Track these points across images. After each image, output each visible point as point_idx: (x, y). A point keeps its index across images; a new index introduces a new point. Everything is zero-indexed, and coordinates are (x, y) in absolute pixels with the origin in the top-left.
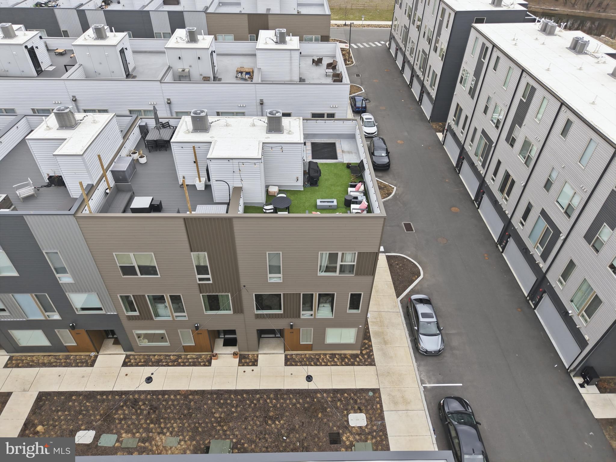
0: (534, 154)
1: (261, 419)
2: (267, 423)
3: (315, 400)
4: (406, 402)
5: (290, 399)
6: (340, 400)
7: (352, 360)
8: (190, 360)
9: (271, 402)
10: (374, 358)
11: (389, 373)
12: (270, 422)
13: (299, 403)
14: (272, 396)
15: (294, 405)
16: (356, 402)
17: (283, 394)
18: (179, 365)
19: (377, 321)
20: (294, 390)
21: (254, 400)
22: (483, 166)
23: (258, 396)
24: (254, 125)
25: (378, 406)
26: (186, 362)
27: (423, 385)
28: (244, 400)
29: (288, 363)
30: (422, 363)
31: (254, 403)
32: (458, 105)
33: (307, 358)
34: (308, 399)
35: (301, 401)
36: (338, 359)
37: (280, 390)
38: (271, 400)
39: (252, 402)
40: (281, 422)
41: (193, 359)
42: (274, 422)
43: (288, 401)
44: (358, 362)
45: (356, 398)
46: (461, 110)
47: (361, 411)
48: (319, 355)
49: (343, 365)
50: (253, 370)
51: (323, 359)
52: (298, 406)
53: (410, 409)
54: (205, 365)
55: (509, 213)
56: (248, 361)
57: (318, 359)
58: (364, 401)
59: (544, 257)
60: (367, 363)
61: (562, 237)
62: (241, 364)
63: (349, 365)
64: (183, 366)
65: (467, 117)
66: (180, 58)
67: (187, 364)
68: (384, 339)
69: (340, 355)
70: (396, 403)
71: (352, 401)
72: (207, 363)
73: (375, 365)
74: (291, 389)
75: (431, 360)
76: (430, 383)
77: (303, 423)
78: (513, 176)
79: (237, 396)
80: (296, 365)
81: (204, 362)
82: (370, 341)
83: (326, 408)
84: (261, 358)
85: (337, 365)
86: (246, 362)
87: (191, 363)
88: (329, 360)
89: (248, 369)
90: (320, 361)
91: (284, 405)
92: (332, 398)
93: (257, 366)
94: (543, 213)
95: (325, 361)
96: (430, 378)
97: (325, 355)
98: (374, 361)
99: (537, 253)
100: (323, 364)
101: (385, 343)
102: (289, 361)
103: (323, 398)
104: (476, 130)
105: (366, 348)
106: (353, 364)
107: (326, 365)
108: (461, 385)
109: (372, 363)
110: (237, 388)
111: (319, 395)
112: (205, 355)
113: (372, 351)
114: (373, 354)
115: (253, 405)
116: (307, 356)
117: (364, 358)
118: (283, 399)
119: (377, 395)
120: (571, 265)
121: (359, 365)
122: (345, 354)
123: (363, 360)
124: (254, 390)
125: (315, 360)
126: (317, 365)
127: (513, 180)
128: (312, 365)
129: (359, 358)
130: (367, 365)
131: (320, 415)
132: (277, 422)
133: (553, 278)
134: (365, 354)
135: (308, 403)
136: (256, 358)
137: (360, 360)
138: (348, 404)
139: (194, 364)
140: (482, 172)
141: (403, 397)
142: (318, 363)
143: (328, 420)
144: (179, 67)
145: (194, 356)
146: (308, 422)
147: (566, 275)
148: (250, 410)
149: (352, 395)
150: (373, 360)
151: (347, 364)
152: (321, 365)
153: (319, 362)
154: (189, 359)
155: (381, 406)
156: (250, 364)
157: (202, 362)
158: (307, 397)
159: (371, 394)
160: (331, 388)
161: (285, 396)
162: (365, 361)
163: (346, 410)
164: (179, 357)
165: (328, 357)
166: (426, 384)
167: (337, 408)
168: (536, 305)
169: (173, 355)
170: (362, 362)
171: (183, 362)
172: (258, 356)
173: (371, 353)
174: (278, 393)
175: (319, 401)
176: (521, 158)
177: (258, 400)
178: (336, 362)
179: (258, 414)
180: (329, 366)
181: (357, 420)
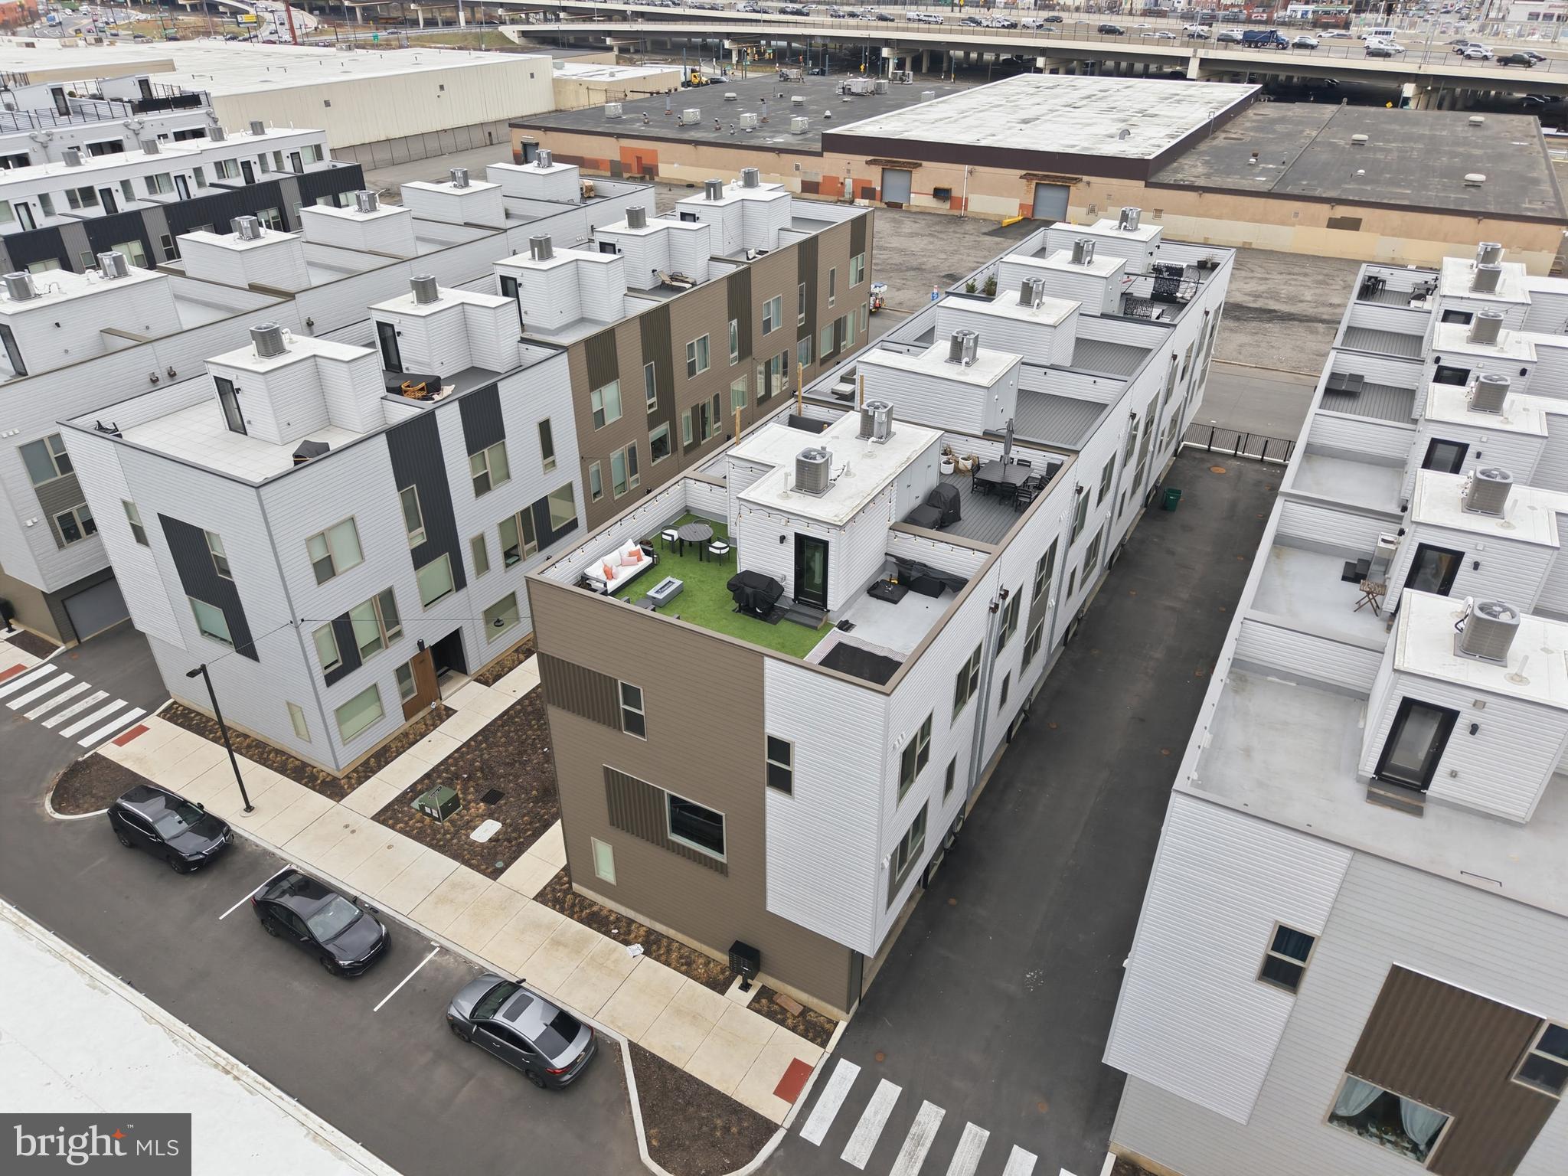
6: (530, 823)
10: (547, 905)
11: (503, 909)
16: (509, 840)
19: (608, 959)
25: (474, 862)
27: (438, 949)
44: (561, 878)
45: (514, 843)
47: (491, 840)
58: (499, 849)
60: (548, 888)
68: (566, 946)
70: (454, 886)
71: (514, 835)
73: (535, 899)
76: (430, 961)
82: (581, 921)
83: (536, 804)
92: (543, 817)
96: (437, 969)
98: (542, 902)
101: (557, 943)
105: (573, 905)
108: (376, 1009)
109: (541, 897)
113: (562, 911)
114: (554, 909)
117: (560, 891)
119: (490, 870)
121: (556, 876)
123: (557, 887)
129: (565, 883)
130: (545, 888)
131: (534, 793)
134: (565, 897)
137: (562, 884)
141: (451, 901)
150: (544, 902)
155: (470, 866)
159: (500, 865)
162: (554, 890)
166: (435, 955)
173: (558, 907)
181: (486, 831)
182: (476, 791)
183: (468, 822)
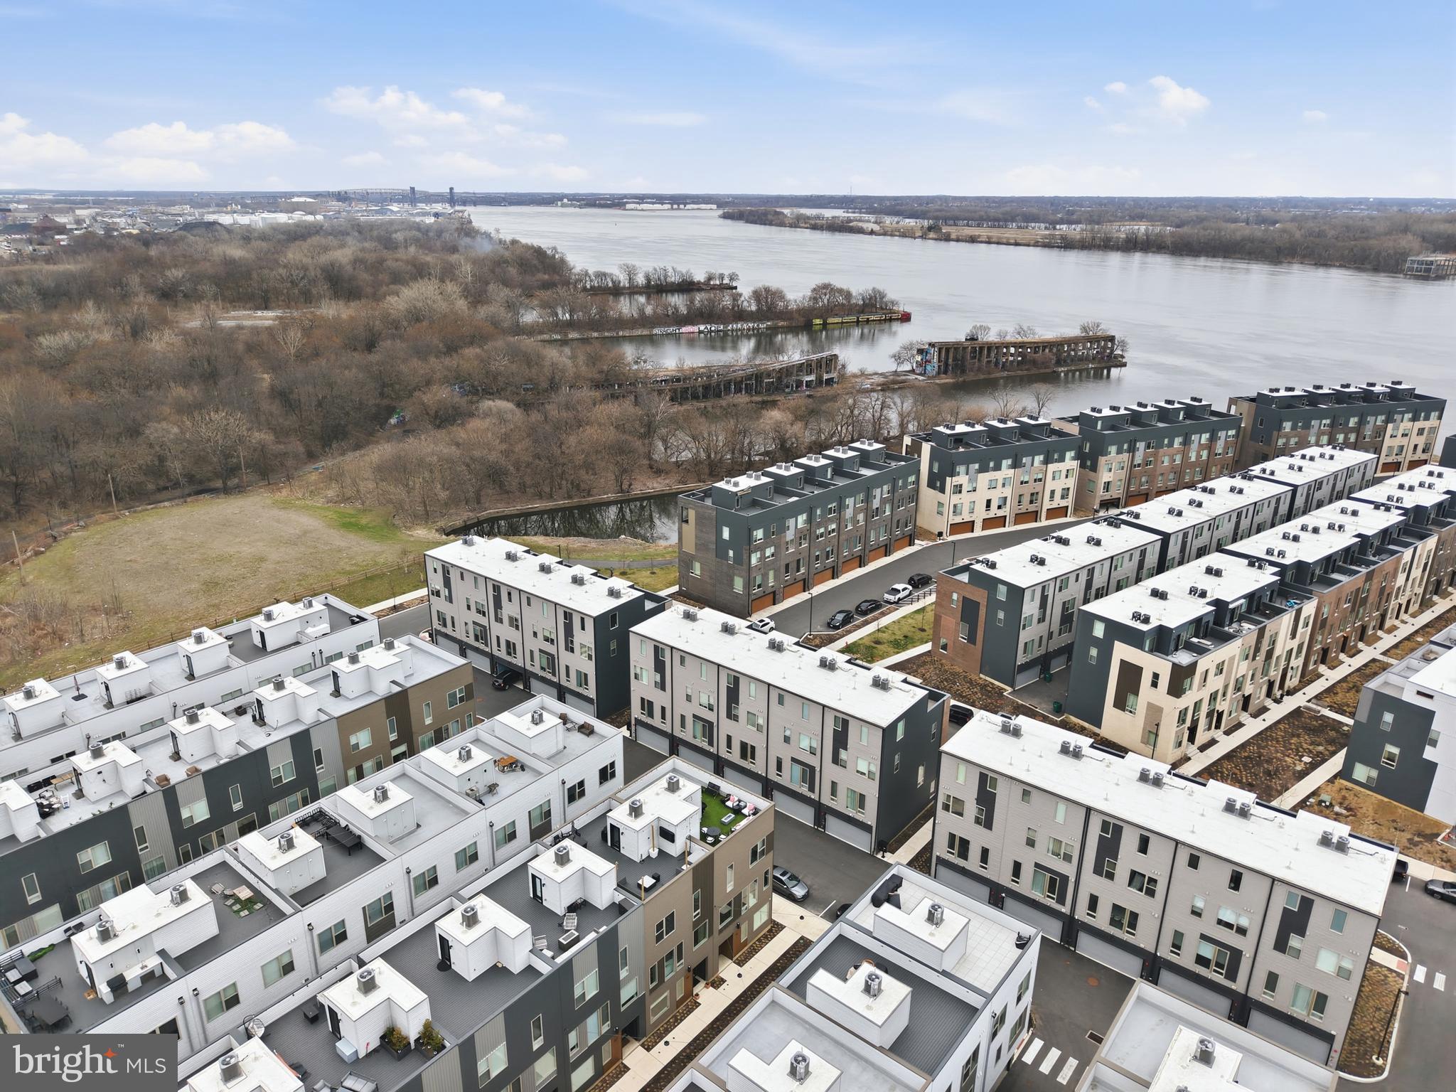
0: (761, 721)
7: (772, 934)
8: (684, 1012)
10: (780, 924)
18: (682, 1020)
22: (711, 743)
24: (658, 794)
25: (809, 941)
26: (683, 1015)
27: (819, 915)
28: (745, 1001)
30: (806, 906)
32: (643, 699)
33: (747, 953)
36: (764, 939)
41: (685, 1010)
44: (776, 933)
45: (797, 949)
46: (650, 704)
48: (752, 945)
49: (770, 940)
50: (727, 985)
51: (756, 946)
54: (697, 1007)
55: (762, 772)
56: (718, 983)
57: (754, 949)
58: (802, 947)
59: (812, 789)
60: (781, 929)
61: (818, 769)
62: (716, 988)
63: (773, 938)
64: (685, 1018)
65: (663, 709)
67: (685, 1015)
69: (762, 936)
71: (797, 952)
72: (697, 1004)
73: (785, 927)
75: (808, 900)
76: (821, 913)
78: (749, 742)
79: (738, 1003)
80: (747, 961)
84: (723, 975)
85: (767, 943)
86: (718, 985)
87: (688, 1013)
88: (760, 944)
89: (724, 986)
92: (786, 960)
93: (726, 981)
94: (793, 760)
96: (818, 910)
97: (754, 943)
99: (804, 790)
100: (760, 948)
102: (740, 963)
103: (782, 964)
104: (682, 717)
105: (772, 922)
106: (775, 936)
107: (762, 948)
108: (835, 901)
109: (783, 927)
111: (778, 965)
112: (689, 1002)
114: (778, 922)
119: (805, 939)
120: (834, 784)
121: (778, 933)
122: (765, 933)
123: (777, 929)
124: (743, 992)
125: (753, 951)
126: (757, 952)
127: (751, 746)
128: (755, 954)
129: (774, 929)
133: (826, 800)
134: (774, 925)
136: (720, 978)
139: (690, 1012)
140: (712, 750)
141: (818, 929)
145: (684, 1008)
147: (834, 793)
149: (794, 949)
150: (782, 925)
152: (759, 950)
153: (756, 949)
156: (722, 983)
157: (693, 1006)
158: (773, 971)
159: (801, 941)
162: (779, 929)
164: (675, 1016)
168: (824, 828)
169: (670, 1019)
170: (777, 931)
171: (681, 1017)
172: (720, 976)
173: (776, 922)
176: (749, 727)
180: (764, 947)
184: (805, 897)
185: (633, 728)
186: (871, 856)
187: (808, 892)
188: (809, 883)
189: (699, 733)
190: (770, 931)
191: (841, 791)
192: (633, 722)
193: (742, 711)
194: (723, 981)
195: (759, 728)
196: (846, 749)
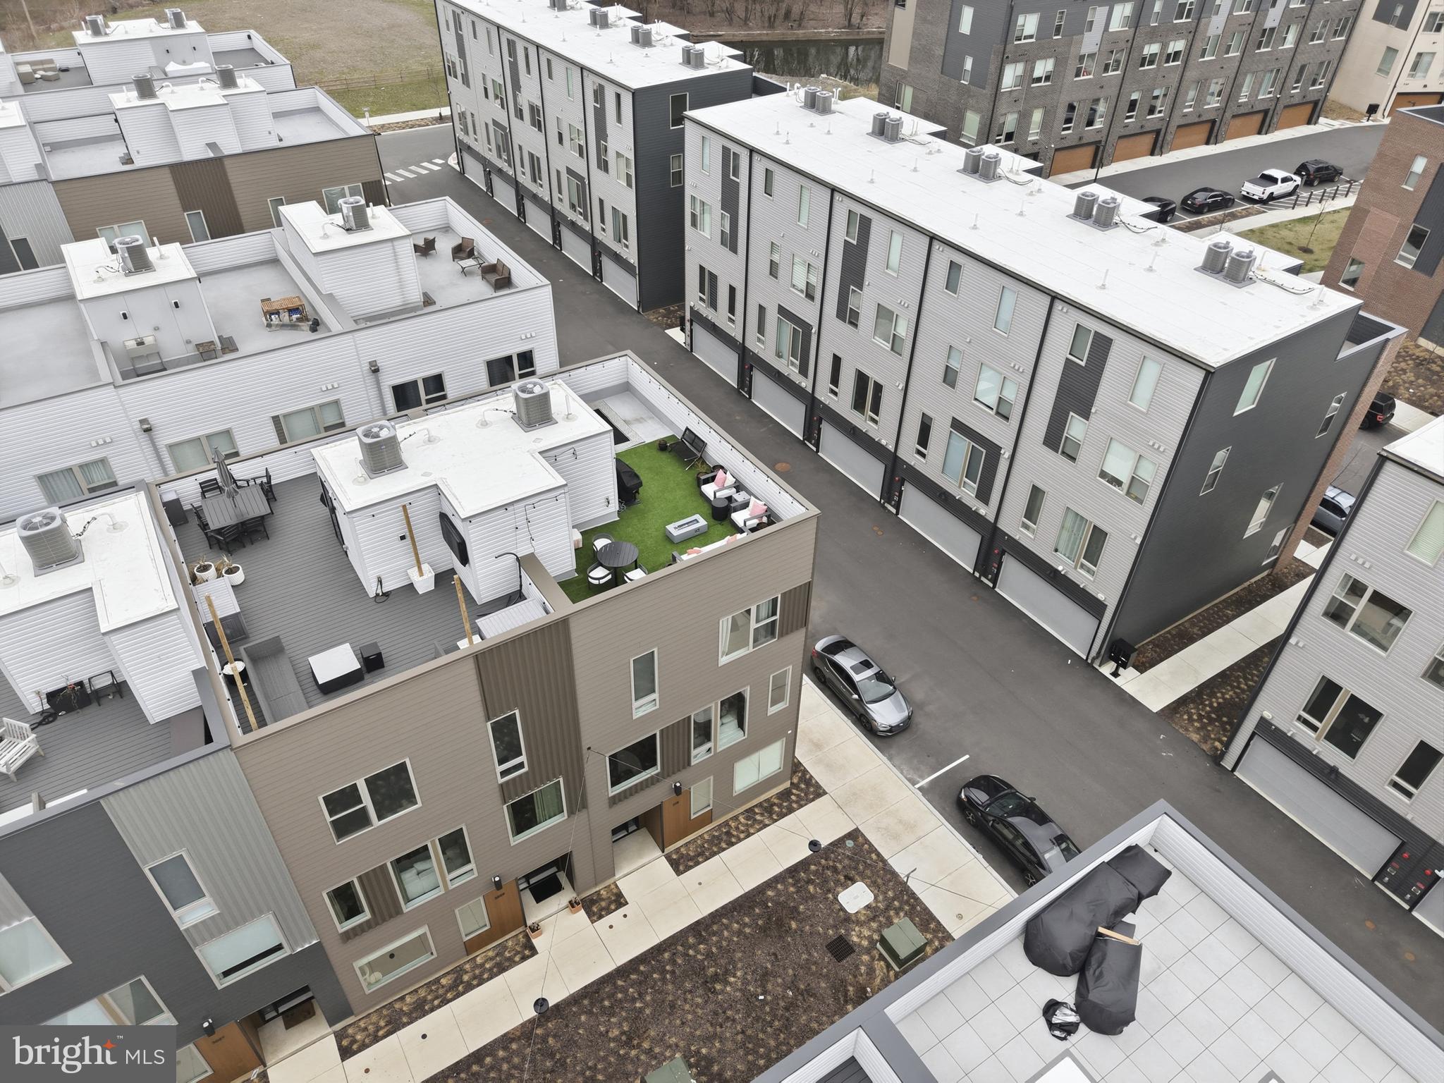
0: (903, 329)
1: (701, 991)
2: (714, 992)
3: (770, 904)
4: (910, 827)
5: (727, 927)
6: (809, 882)
7: (785, 804)
8: (487, 966)
9: (698, 952)
10: (817, 782)
11: (854, 794)
12: (718, 987)
13: (745, 925)
14: (691, 940)
15: (739, 933)
16: (835, 870)
17: (708, 927)
18: (469, 987)
20: (723, 907)
21: (664, 966)
22: (803, 371)
23: (666, 955)
25: (874, 856)
26: (482, 974)
27: (917, 786)
28: (647, 976)
29: (681, 868)
30: (893, 752)
31: (668, 972)
32: (702, 269)
33: (707, 841)
34: (757, 911)
35: (747, 920)
36: (762, 815)
37: (698, 923)
38: (693, 947)
39: (663, 972)
40: (739, 974)
41: (491, 959)
42: (726, 983)
43: (726, 933)
44: (796, 802)
45: (831, 863)
46: (713, 278)
47: (853, 881)
48: (726, 824)
49: (776, 821)
50: (625, 916)
51: (737, 828)
52: (747, 930)
53: (922, 834)
54: (524, 958)
55: (888, 442)
56: (603, 904)
57: (728, 834)
58: (846, 862)
59: (984, 495)
60: (811, 797)
61: (1006, 454)
62: (595, 918)
63: (786, 815)
64: (478, 985)
65: (732, 290)
66: (125, 316)
67: (486, 976)
68: (811, 740)
69: (760, 805)
70: (896, 837)
71: (829, 873)
72: (527, 952)
73: (825, 793)
74: (716, 911)
75: (903, 740)
76: (923, 778)
77: (775, 954)
78: (874, 375)
79: (628, 976)
80: (698, 863)
81: (518, 953)
83: (796, 909)
84: (625, 886)
85: (766, 826)
86: (602, 909)
87: (495, 970)
88: (747, 825)
89: (615, 917)
90: (735, 833)
91: (724, 943)
92: (793, 885)
93: (627, 903)
94: (957, 425)
95: (742, 828)
96: (918, 769)
97: (736, 818)
98: (820, 787)
99: (967, 494)
100: (742, 836)
101: (818, 746)
102: (680, 864)
103: (779, 894)
104: (762, 309)
105: (795, 773)
106: (791, 810)
107: (749, 835)
108: (967, 756)
109: (819, 792)
110: (619, 964)
111: (770, 893)
112: (510, 939)
113: (805, 771)
114: (811, 776)
115: (668, 976)
116: (706, 837)
117: (801, 790)
118: (714, 934)
119: (861, 839)
120: (1036, 494)
121: (801, 806)
122: (767, 800)
123: (803, 795)
124: (652, 948)
125: (725, 837)
126: (732, 844)
127: (875, 383)
128: (724, 849)
129: (795, 795)
130: (813, 800)
131: (794, 925)
132: (732, 979)
133: (1011, 524)
134: (799, 783)
135: (760, 916)
136: (615, 891)
137: (798, 796)
138: (826, 881)
139: (501, 968)
140: (806, 384)
141: (900, 821)
142: (733, 840)
143: (812, 926)
144: (126, 337)
145: (491, 954)
146: (783, 948)
147: (1032, 512)
148: (670, 987)
149: (823, 861)
150: (818, 786)
151: (782, 816)
152: (740, 840)
153: (733, 836)
154: (482, 965)
155: (878, 854)
156: (613, 907)
157: (515, 955)
158: (752, 908)
159: (850, 843)
160: (782, 870)
161: (715, 928)
162: (806, 794)
163: (829, 891)
164: (459, 971)
165: (742, 820)
166: (918, 782)
167: (813, 897)
168: (995, 581)
169: (444, 976)
170: (802, 800)
171: (475, 977)
172: (617, 886)
173: (808, 776)
174: (698, 929)
175: (777, 903)
176: (879, 341)
177: (673, 961)
178: (761, 822)
179: (688, 985)
180: (753, 834)
181: (856, 898)
182: (857, 967)
183: (873, 919)
184: (895, 731)
185: (688, 324)
186: (1087, 665)
187: (909, 718)
188: (919, 695)
189: (786, 347)
190: (785, 795)
191: (1050, 511)
192: (688, 316)
193: (866, 302)
194: (619, 901)
195: (895, 341)
196: (1086, 415)
